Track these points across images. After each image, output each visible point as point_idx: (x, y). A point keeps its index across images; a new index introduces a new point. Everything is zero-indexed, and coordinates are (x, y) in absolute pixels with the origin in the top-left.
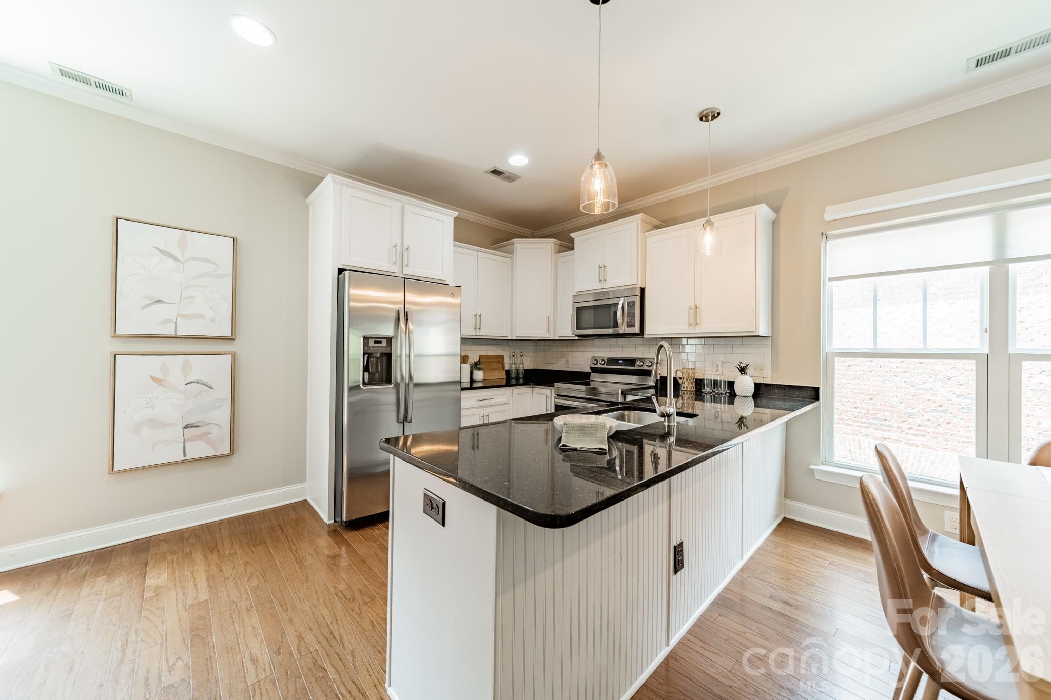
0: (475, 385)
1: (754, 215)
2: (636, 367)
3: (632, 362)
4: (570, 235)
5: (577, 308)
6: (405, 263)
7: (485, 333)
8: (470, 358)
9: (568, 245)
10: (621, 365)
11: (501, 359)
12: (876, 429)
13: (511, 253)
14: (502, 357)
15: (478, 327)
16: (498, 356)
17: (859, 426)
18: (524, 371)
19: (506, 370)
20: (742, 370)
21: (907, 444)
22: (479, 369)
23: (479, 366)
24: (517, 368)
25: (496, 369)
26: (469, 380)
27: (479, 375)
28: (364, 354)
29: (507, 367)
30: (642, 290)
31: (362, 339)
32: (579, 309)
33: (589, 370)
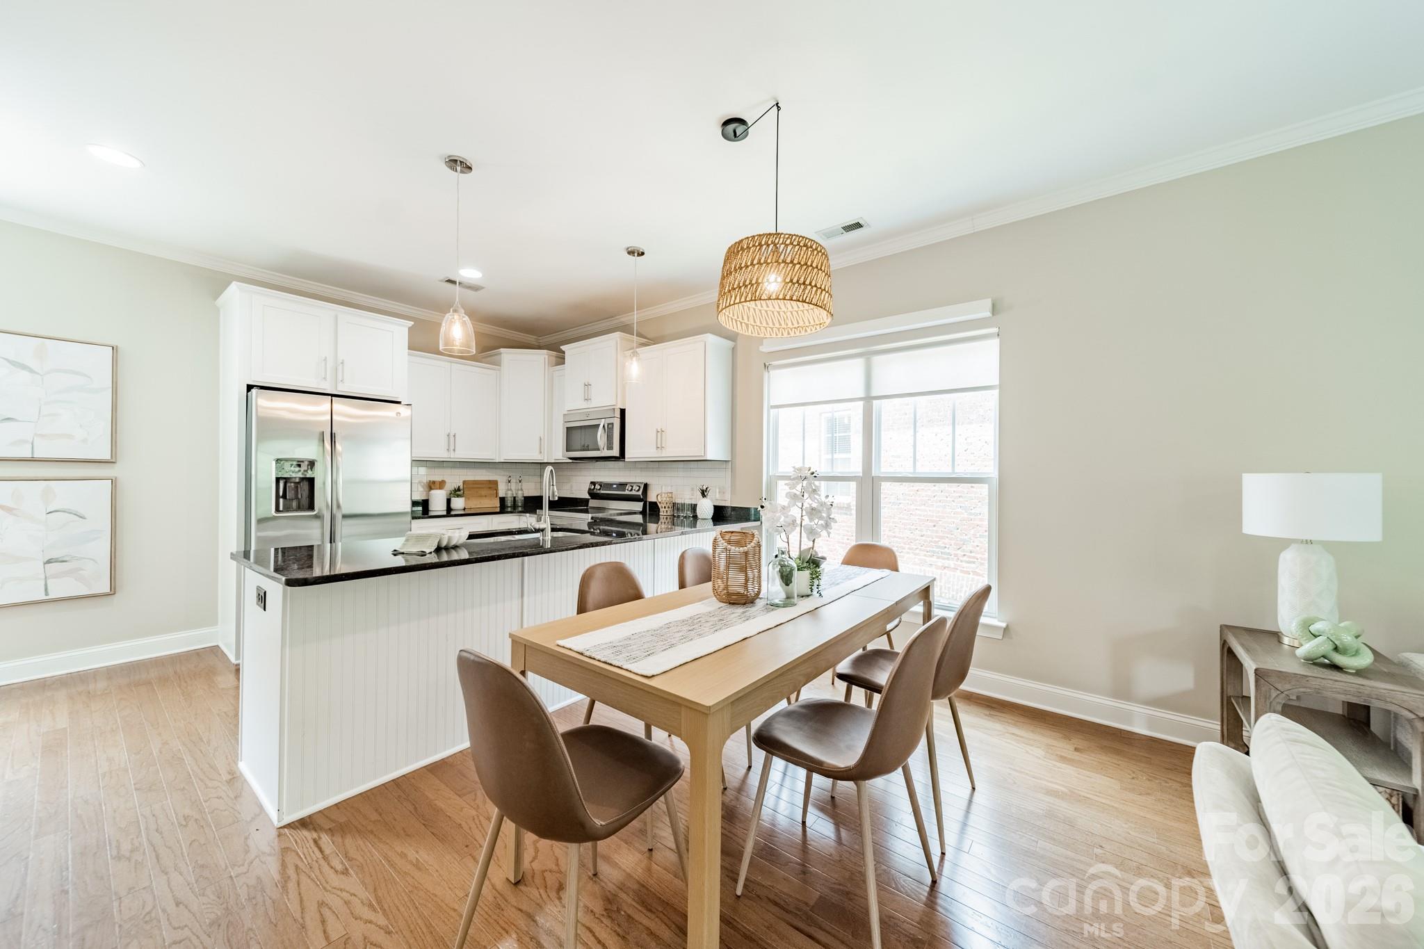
0: (453, 513)
1: (703, 344)
2: (627, 492)
3: (622, 486)
4: (561, 347)
5: (567, 428)
6: (340, 378)
7: (462, 454)
8: (447, 484)
9: (561, 360)
10: (614, 489)
11: (493, 485)
12: (938, 558)
13: (498, 364)
14: (495, 483)
15: (452, 448)
16: (490, 481)
17: (925, 555)
18: (523, 499)
19: (500, 498)
20: (704, 493)
21: (962, 572)
22: (458, 496)
23: (458, 493)
24: (515, 495)
25: (486, 496)
26: (445, 508)
27: (458, 503)
28: (278, 480)
29: (501, 494)
30: (623, 412)
31: (274, 463)
32: (569, 430)
33: (587, 496)
